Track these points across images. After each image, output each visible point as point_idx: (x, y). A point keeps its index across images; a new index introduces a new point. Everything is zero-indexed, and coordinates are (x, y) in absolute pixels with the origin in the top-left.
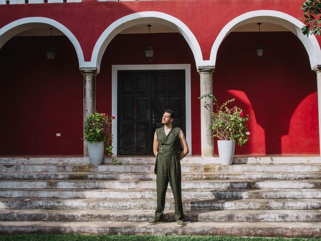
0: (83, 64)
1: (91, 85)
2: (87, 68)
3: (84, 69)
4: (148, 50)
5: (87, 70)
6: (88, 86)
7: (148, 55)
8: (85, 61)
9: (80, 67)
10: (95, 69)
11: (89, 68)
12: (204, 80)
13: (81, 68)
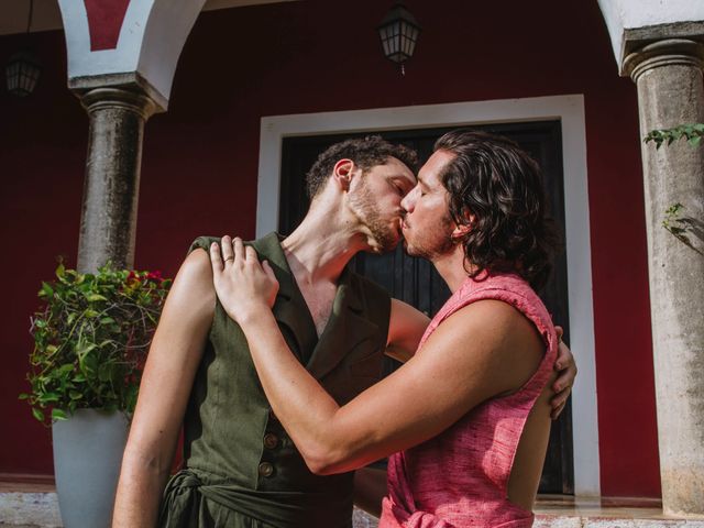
0: (85, 62)
1: (113, 151)
2: (98, 77)
3: (84, 85)
4: (392, 23)
5: (97, 87)
6: (102, 158)
7: (390, 48)
8: (94, 48)
9: (71, 75)
10: (132, 79)
11: (107, 76)
12: (662, 100)
13: (75, 80)
